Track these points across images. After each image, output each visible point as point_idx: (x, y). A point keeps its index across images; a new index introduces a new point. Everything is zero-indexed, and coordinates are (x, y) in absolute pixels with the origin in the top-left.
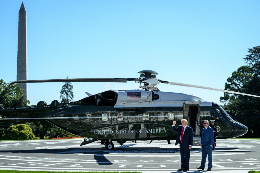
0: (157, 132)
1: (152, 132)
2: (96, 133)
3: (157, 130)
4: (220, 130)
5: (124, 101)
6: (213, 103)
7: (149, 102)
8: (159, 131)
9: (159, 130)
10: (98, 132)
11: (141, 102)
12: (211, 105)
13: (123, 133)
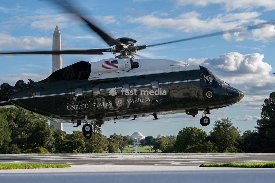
0: (140, 101)
1: (134, 101)
2: (69, 109)
3: (139, 99)
4: (212, 95)
5: (99, 72)
6: (200, 67)
7: (128, 71)
8: (141, 101)
9: (141, 99)
10: (71, 107)
11: (118, 71)
12: (199, 68)
13: (100, 106)
